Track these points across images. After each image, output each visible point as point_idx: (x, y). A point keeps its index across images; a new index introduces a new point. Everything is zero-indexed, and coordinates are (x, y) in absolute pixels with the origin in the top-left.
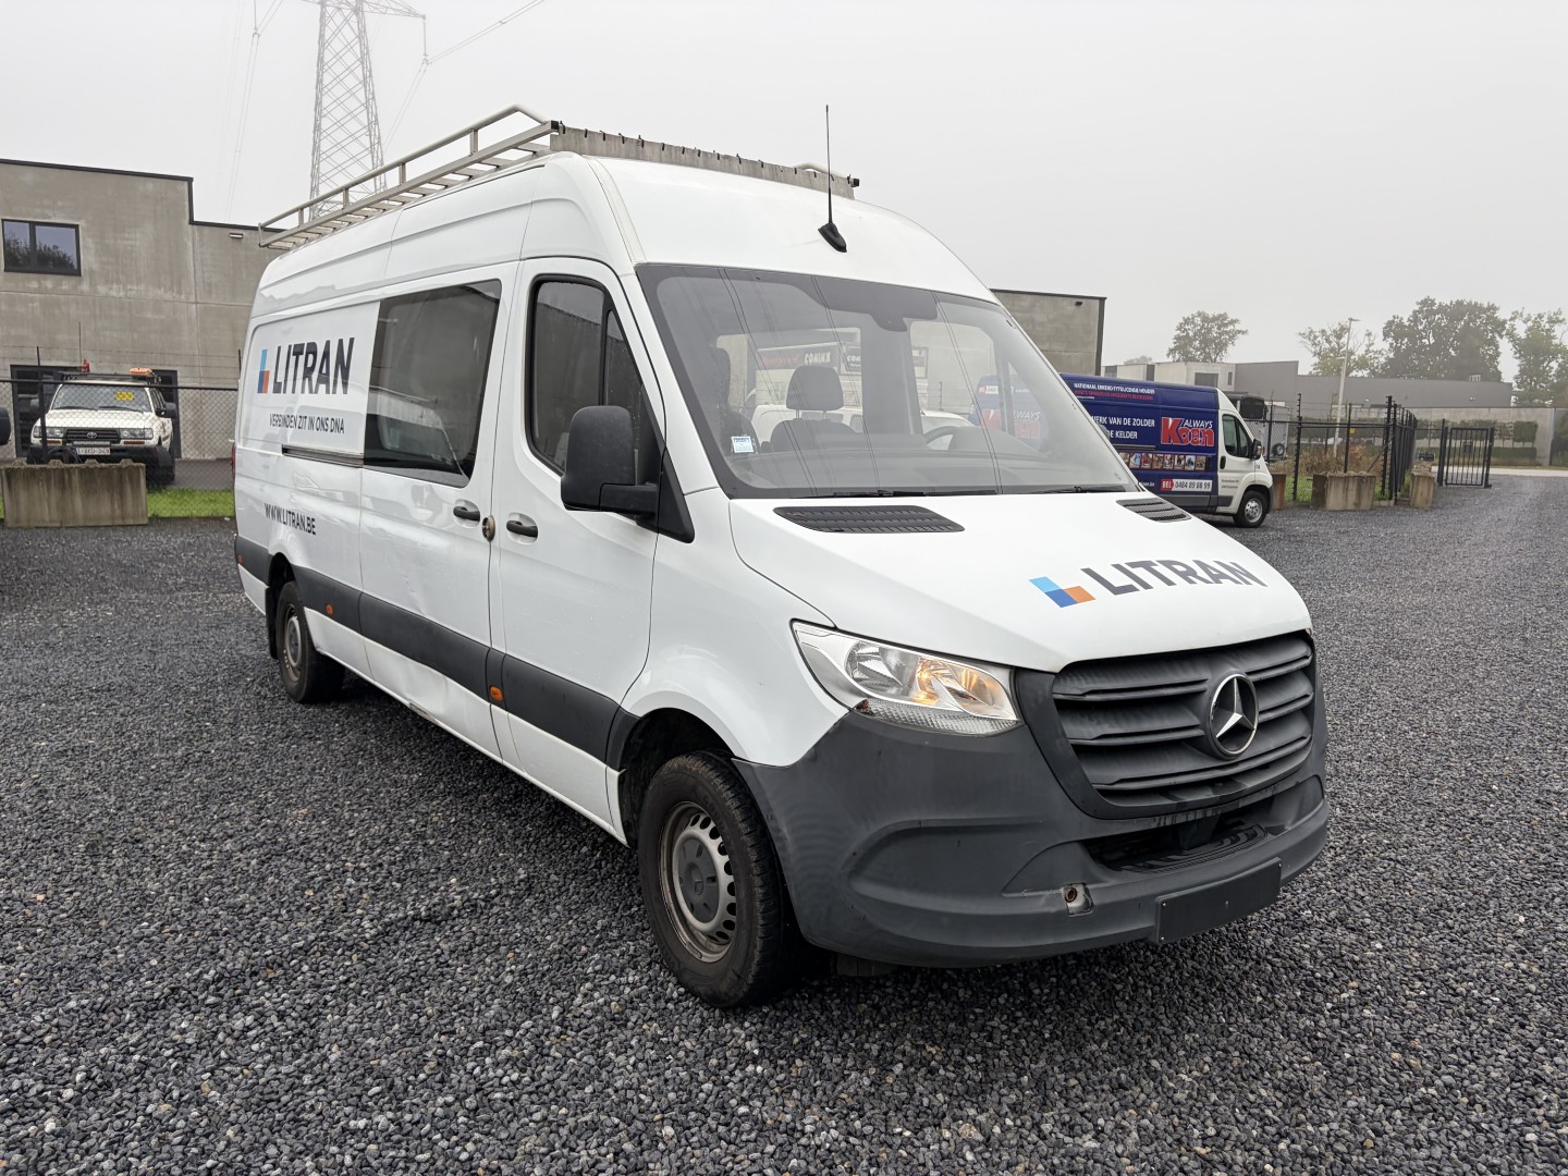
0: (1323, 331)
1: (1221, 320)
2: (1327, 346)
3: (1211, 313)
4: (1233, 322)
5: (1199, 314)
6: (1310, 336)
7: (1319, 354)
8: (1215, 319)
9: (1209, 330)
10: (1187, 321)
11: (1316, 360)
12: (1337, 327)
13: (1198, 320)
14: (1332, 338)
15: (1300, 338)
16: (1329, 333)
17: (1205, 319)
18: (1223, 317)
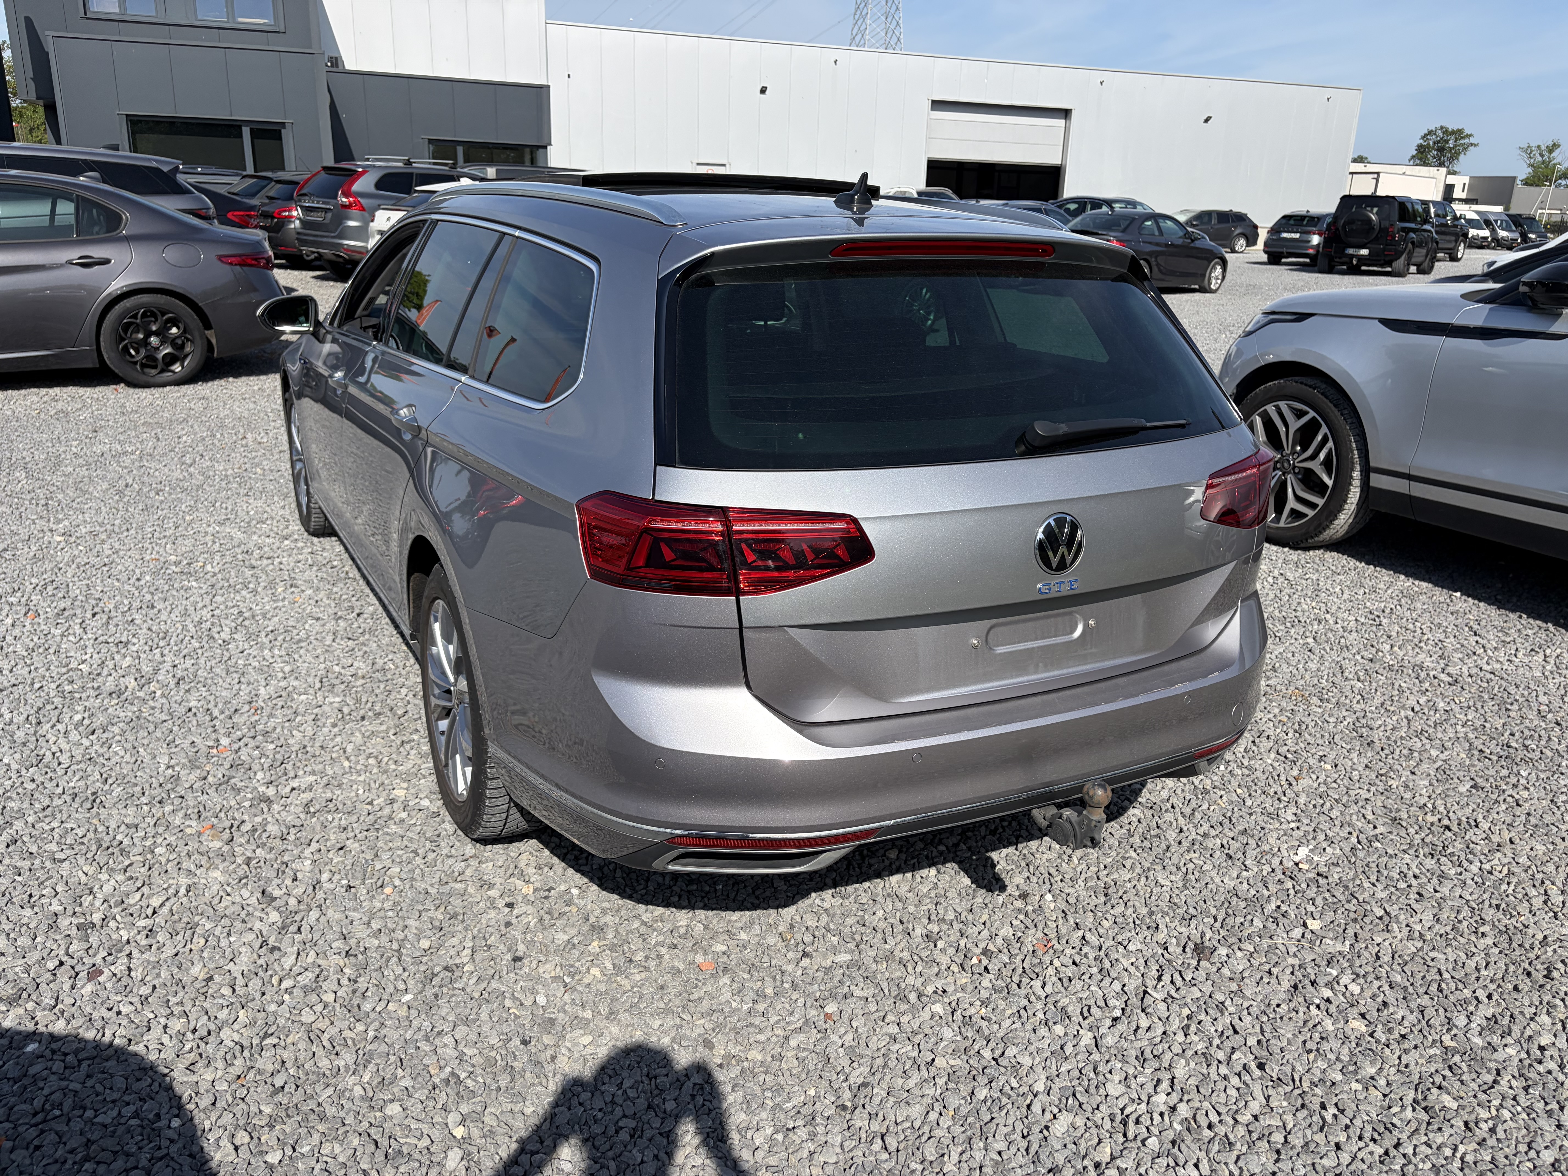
0: (1539, 147)
1: (1459, 134)
2: (1540, 159)
3: (1451, 127)
4: (1468, 136)
5: (1442, 128)
6: (1528, 151)
7: (1532, 166)
8: (1453, 132)
9: (1447, 142)
10: (1430, 133)
11: (1530, 170)
12: (1550, 143)
13: (1439, 133)
14: (1546, 154)
15: (1519, 152)
16: (1543, 148)
17: (1446, 131)
18: (1460, 131)
